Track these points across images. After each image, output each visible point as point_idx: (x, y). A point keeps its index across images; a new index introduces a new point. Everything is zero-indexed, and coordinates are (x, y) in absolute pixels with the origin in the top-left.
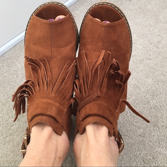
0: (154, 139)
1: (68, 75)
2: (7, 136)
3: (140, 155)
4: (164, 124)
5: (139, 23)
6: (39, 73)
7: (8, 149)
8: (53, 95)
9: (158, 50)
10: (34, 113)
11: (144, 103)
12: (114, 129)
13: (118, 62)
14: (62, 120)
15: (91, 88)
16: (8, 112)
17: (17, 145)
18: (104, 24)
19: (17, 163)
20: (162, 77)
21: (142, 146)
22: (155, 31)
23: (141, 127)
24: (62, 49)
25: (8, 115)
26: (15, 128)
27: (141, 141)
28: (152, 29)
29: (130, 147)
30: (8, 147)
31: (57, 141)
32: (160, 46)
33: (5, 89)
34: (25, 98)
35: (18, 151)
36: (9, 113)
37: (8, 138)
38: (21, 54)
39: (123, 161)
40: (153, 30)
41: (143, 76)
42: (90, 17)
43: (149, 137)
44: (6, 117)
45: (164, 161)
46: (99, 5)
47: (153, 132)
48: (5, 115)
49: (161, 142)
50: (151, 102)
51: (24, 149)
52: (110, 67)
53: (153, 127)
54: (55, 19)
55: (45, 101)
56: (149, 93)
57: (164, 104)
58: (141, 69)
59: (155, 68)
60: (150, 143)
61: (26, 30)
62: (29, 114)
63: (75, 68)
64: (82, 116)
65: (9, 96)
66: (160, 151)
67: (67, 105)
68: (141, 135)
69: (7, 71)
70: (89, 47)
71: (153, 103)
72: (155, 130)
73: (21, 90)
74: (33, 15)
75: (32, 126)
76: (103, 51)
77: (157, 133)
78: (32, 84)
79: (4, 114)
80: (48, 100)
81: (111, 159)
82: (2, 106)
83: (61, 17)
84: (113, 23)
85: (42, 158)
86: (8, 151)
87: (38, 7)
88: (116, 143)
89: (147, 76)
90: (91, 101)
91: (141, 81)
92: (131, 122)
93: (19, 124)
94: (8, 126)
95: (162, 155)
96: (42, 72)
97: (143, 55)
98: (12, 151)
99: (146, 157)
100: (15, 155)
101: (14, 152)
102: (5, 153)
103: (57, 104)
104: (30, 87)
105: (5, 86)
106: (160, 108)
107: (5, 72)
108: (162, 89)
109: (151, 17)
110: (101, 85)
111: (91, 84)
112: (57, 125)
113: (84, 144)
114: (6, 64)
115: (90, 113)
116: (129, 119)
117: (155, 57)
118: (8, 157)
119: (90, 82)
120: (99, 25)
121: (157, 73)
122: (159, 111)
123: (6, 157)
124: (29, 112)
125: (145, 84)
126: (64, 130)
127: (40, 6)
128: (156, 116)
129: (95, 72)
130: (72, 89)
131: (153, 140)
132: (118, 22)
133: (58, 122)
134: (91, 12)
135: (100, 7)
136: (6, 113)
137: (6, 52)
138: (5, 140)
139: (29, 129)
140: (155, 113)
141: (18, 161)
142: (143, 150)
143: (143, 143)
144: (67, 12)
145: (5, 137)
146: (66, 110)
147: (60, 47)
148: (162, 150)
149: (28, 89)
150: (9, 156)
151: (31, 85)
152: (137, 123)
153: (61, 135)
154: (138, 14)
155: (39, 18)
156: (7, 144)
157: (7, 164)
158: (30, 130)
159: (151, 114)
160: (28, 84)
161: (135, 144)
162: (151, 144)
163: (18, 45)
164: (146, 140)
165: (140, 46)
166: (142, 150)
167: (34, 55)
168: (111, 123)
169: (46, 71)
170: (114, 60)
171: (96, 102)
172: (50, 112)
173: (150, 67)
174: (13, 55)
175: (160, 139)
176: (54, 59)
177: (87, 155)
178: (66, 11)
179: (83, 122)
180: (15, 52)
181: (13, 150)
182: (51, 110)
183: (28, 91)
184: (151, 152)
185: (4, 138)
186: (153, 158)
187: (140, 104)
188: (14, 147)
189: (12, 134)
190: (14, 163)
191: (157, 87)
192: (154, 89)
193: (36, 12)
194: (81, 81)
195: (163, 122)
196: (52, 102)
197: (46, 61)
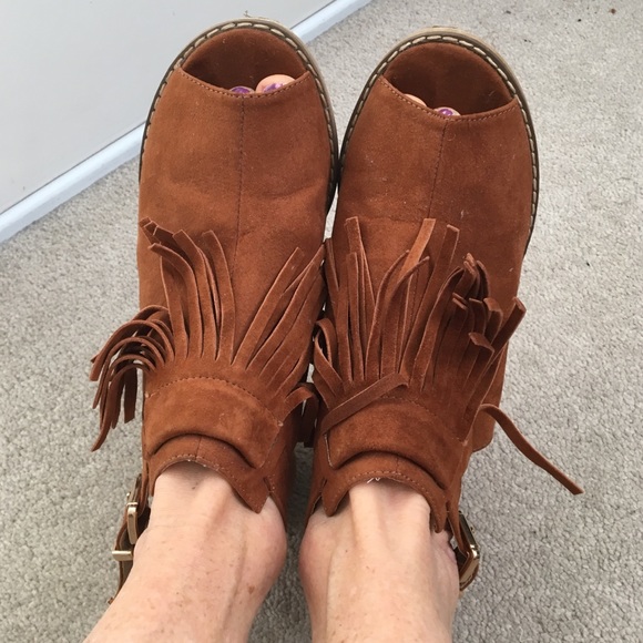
0: (581, 548)
1: (296, 301)
2: (63, 498)
3: (528, 600)
4: (622, 501)
5: (556, 126)
6: (192, 285)
7: (65, 542)
8: (238, 367)
9: (619, 234)
10: (169, 428)
11: (555, 419)
12: (448, 505)
13: (482, 266)
14: (266, 457)
15: (377, 355)
16: (70, 414)
17: (98, 532)
18: (442, 120)
19: (95, 590)
20: (626, 331)
21: (537, 571)
22: (614, 161)
23: (537, 503)
24: (275, 202)
25: (68, 424)
26: (93, 472)
27: (536, 554)
28: (601, 153)
29: (495, 571)
30: (65, 535)
31: (244, 531)
32: (627, 219)
33: (60, 334)
34: (136, 371)
35: (102, 551)
36: (73, 418)
37: (66, 505)
38: (119, 213)
39: (466, 617)
40: (605, 158)
41: (559, 324)
42: (387, 87)
43: (567, 540)
44: (63, 430)
45: (615, 630)
46: (426, 45)
47: (581, 526)
48: (58, 426)
49: (606, 561)
50: (581, 418)
51: (124, 549)
52: (450, 283)
53: (580, 508)
54: (255, 89)
55: (208, 385)
56: (576, 388)
57: (627, 430)
58: (553, 298)
59: (605, 299)
60: (566, 561)
61: (148, 123)
62: (148, 430)
63: (320, 277)
64: (339, 450)
65: (74, 358)
66: (603, 592)
67: (285, 407)
68: (538, 533)
69: (68, 272)
70: (376, 203)
71: (586, 421)
72: (589, 520)
73: (123, 342)
74: (176, 67)
75: (156, 473)
76: (429, 223)
77: (594, 530)
78: (164, 324)
79: (54, 422)
80: (222, 387)
81: (438, 612)
82: (50, 391)
83: (280, 81)
84: (474, 115)
85: (191, 587)
86: (66, 546)
87: (197, 40)
88: (452, 554)
89: (571, 325)
90: (376, 401)
91: (550, 341)
92: (501, 484)
93: (105, 458)
94: (70, 462)
95: (606, 608)
96: (200, 281)
97: (562, 247)
98: (81, 549)
99: (550, 610)
100: (91, 565)
101: (89, 553)
102: (56, 554)
103: (252, 403)
104: (155, 331)
105: (60, 322)
106: (610, 441)
107: (62, 275)
108: (623, 375)
109: (602, 107)
110: (415, 348)
111: (377, 341)
112: (247, 477)
113: (341, 551)
114: (68, 246)
115: (370, 442)
116: (495, 473)
117: (606, 258)
118: (65, 569)
119: (374, 332)
120: (423, 122)
121: (608, 318)
122: (606, 451)
123: (59, 569)
124: (150, 423)
125: (561, 354)
126: (271, 495)
127: (205, 35)
128: (595, 468)
129: (394, 299)
130: (307, 353)
131: (577, 553)
132: (492, 115)
133: (251, 465)
134: (392, 68)
135: (428, 49)
136: (63, 418)
137: (66, 203)
138: (57, 511)
139: (147, 480)
140: (593, 459)
141: (102, 583)
142: (541, 584)
143: (542, 562)
144: (301, 64)
145: (58, 500)
146: (281, 425)
147: (268, 194)
148: (608, 590)
149: (147, 339)
150: (69, 565)
151: (160, 326)
152: (526, 489)
153: (258, 511)
154: (555, 93)
155: (199, 82)
156: (63, 523)
157: (63, 592)
158: (151, 484)
159: (576, 461)
160: (149, 322)
161: (511, 562)
162: (571, 565)
163: (109, 181)
164: (552, 550)
165: (552, 213)
166: (538, 585)
167: (174, 220)
168: (441, 485)
169: (215, 279)
170: (470, 257)
171: (392, 406)
172: (226, 426)
173: (585, 293)
174: (91, 217)
175: (605, 551)
176: (245, 237)
177: (353, 591)
178: (298, 58)
179: (339, 474)
180: (98, 206)
181: (82, 546)
182: (230, 422)
183: (147, 348)
184: (569, 595)
185: (55, 504)
186: (575, 616)
187: (540, 422)
188: (87, 536)
189: (82, 492)
190: (85, 590)
191: (608, 366)
192: (597, 372)
193: (189, 54)
194: (342, 328)
195: (620, 494)
196: (232, 391)
197: (216, 242)
